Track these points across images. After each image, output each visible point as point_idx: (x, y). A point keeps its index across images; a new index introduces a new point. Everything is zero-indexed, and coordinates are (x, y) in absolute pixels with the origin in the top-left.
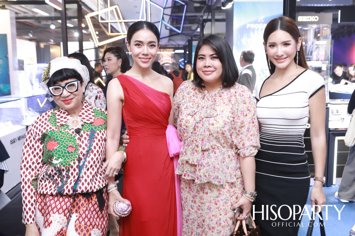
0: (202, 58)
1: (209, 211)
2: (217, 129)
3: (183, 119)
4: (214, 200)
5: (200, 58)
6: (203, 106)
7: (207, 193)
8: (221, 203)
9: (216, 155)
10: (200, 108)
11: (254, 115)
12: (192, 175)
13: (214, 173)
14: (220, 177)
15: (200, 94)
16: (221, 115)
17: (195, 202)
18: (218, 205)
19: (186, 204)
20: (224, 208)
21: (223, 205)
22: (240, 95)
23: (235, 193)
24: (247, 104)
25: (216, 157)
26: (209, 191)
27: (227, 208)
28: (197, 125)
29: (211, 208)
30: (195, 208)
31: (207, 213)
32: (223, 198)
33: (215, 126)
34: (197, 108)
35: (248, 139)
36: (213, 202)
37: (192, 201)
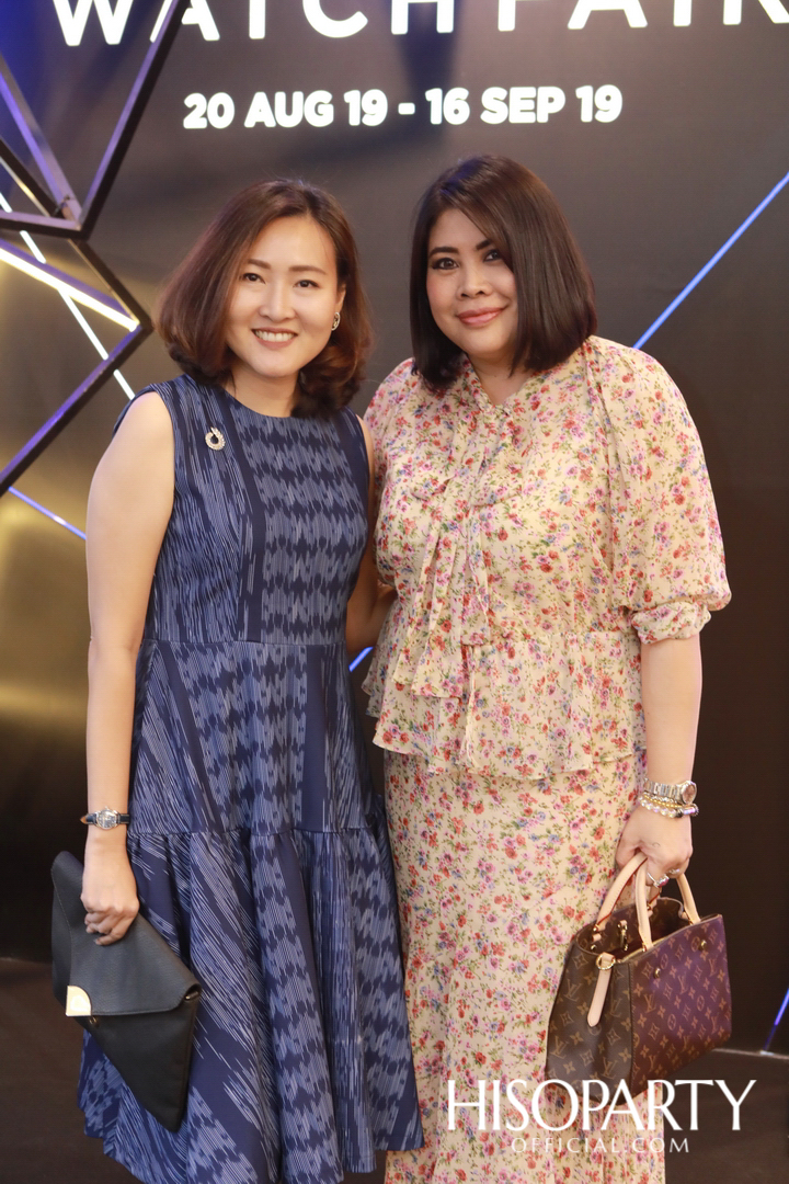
0: (448, 264)
1: (483, 880)
2: (518, 553)
3: (392, 517)
4: (504, 835)
5: (437, 266)
6: (469, 456)
7: (478, 808)
8: (531, 848)
9: (513, 663)
10: (456, 465)
11: (680, 469)
12: (419, 741)
13: (505, 732)
14: (526, 752)
15: (462, 408)
16: (534, 493)
17: (433, 841)
18: (520, 858)
19: (404, 842)
20: (542, 869)
21: (539, 860)
22: (617, 394)
23: (593, 812)
24: (650, 425)
25: (515, 671)
26: (487, 799)
27: (553, 870)
28: (444, 535)
29: (489, 868)
30: (433, 864)
31: (474, 888)
32: (539, 830)
33: (512, 539)
34: (447, 468)
35: (666, 570)
36: (501, 844)
37: (424, 834)
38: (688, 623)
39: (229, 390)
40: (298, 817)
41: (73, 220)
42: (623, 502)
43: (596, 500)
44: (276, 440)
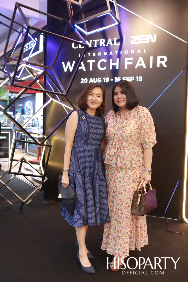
0: (116, 94)
1: (120, 183)
2: (126, 135)
3: (108, 130)
4: (123, 176)
5: (115, 94)
6: (120, 121)
7: (119, 172)
8: (127, 178)
9: (125, 151)
10: (118, 122)
11: (150, 124)
12: (111, 162)
13: (124, 161)
14: (127, 164)
15: (119, 115)
16: (129, 126)
17: (112, 177)
18: (125, 180)
19: (108, 178)
20: (128, 181)
21: (128, 180)
22: (141, 113)
23: (136, 173)
24: (146, 117)
25: (125, 152)
26: (120, 171)
27: (130, 181)
28: (116, 132)
29: (121, 181)
30: (112, 181)
31: (118, 184)
32: (128, 175)
33: (126, 133)
34: (116, 123)
35: (148, 138)
36: (122, 178)
37: (111, 176)
38: (151, 146)
39: (86, 111)
40: (92, 172)
41: (65, 93)
42: (142, 128)
43: (138, 128)
44: (92, 119)
